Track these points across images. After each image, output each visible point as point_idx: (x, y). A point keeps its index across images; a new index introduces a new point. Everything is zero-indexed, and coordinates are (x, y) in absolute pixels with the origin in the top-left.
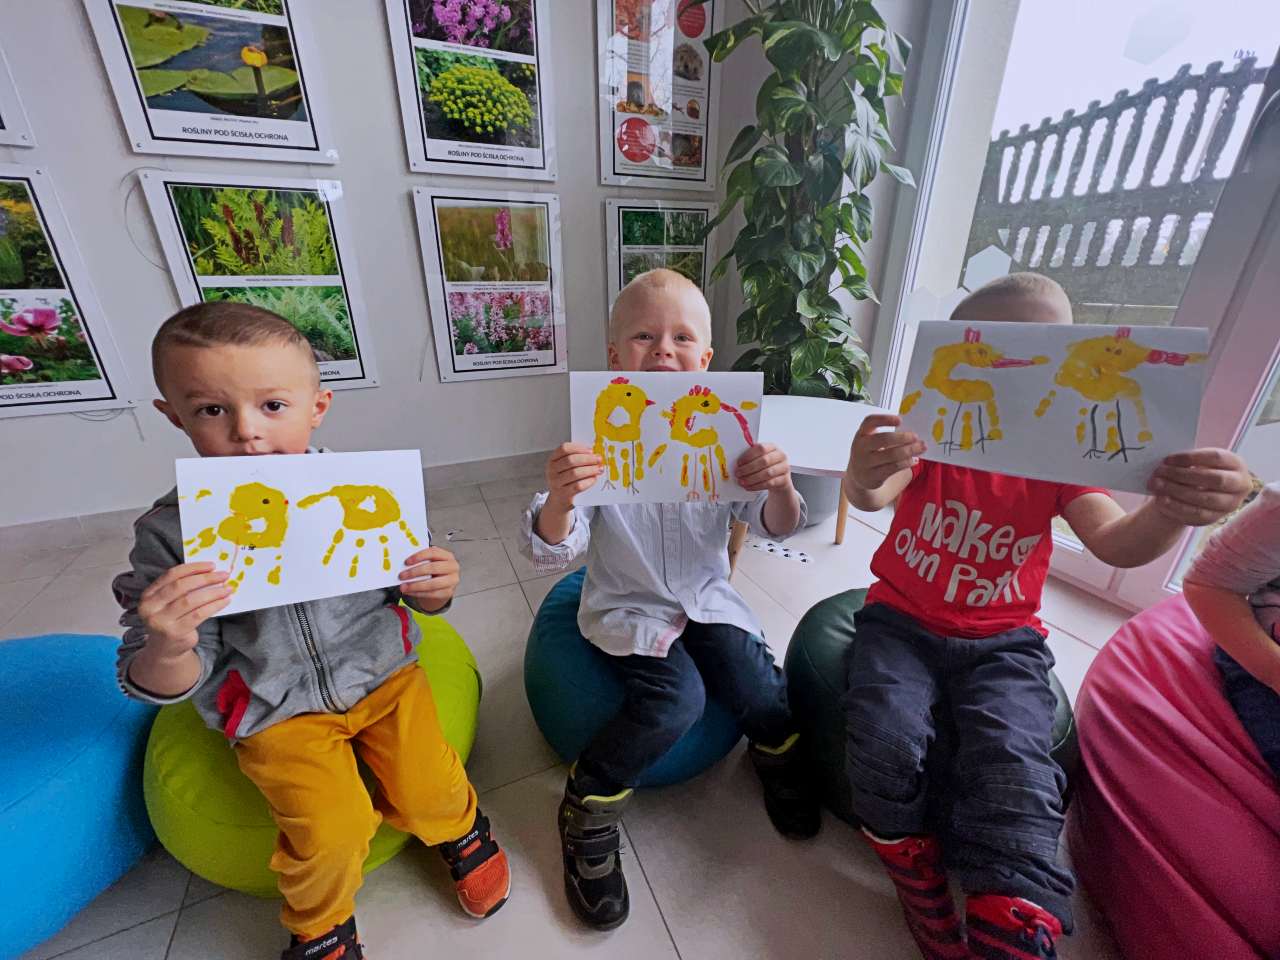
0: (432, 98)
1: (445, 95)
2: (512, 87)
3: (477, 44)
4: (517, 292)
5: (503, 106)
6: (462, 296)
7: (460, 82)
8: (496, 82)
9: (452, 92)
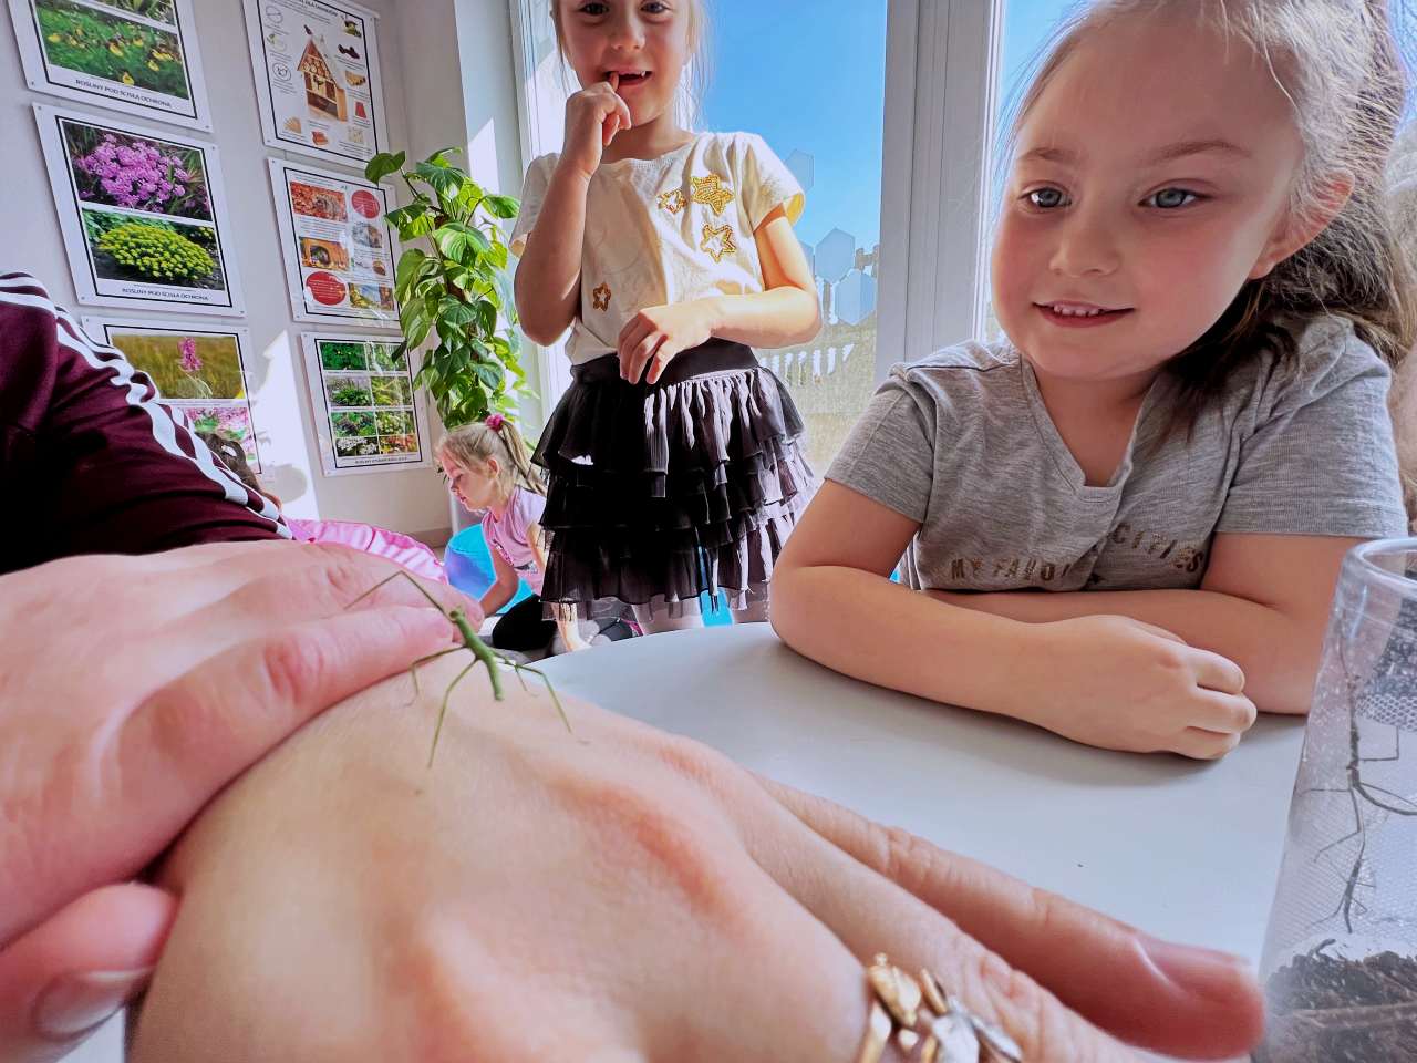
0: (101, 247)
1: (118, 246)
2: (190, 244)
3: (150, 210)
4: (210, 408)
5: (183, 257)
7: (133, 236)
8: (173, 239)
9: (126, 243)
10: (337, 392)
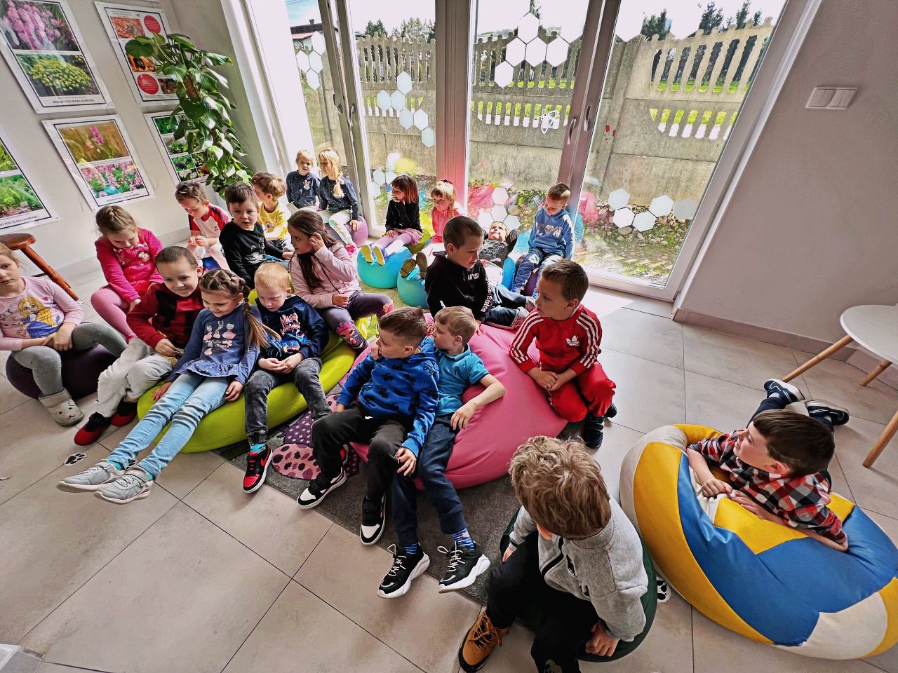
0: (34, 77)
1: (41, 75)
2: (74, 67)
4: (116, 164)
5: (74, 76)
6: (88, 170)
7: (46, 68)
8: (65, 66)
9: (44, 73)
10: (170, 146)
